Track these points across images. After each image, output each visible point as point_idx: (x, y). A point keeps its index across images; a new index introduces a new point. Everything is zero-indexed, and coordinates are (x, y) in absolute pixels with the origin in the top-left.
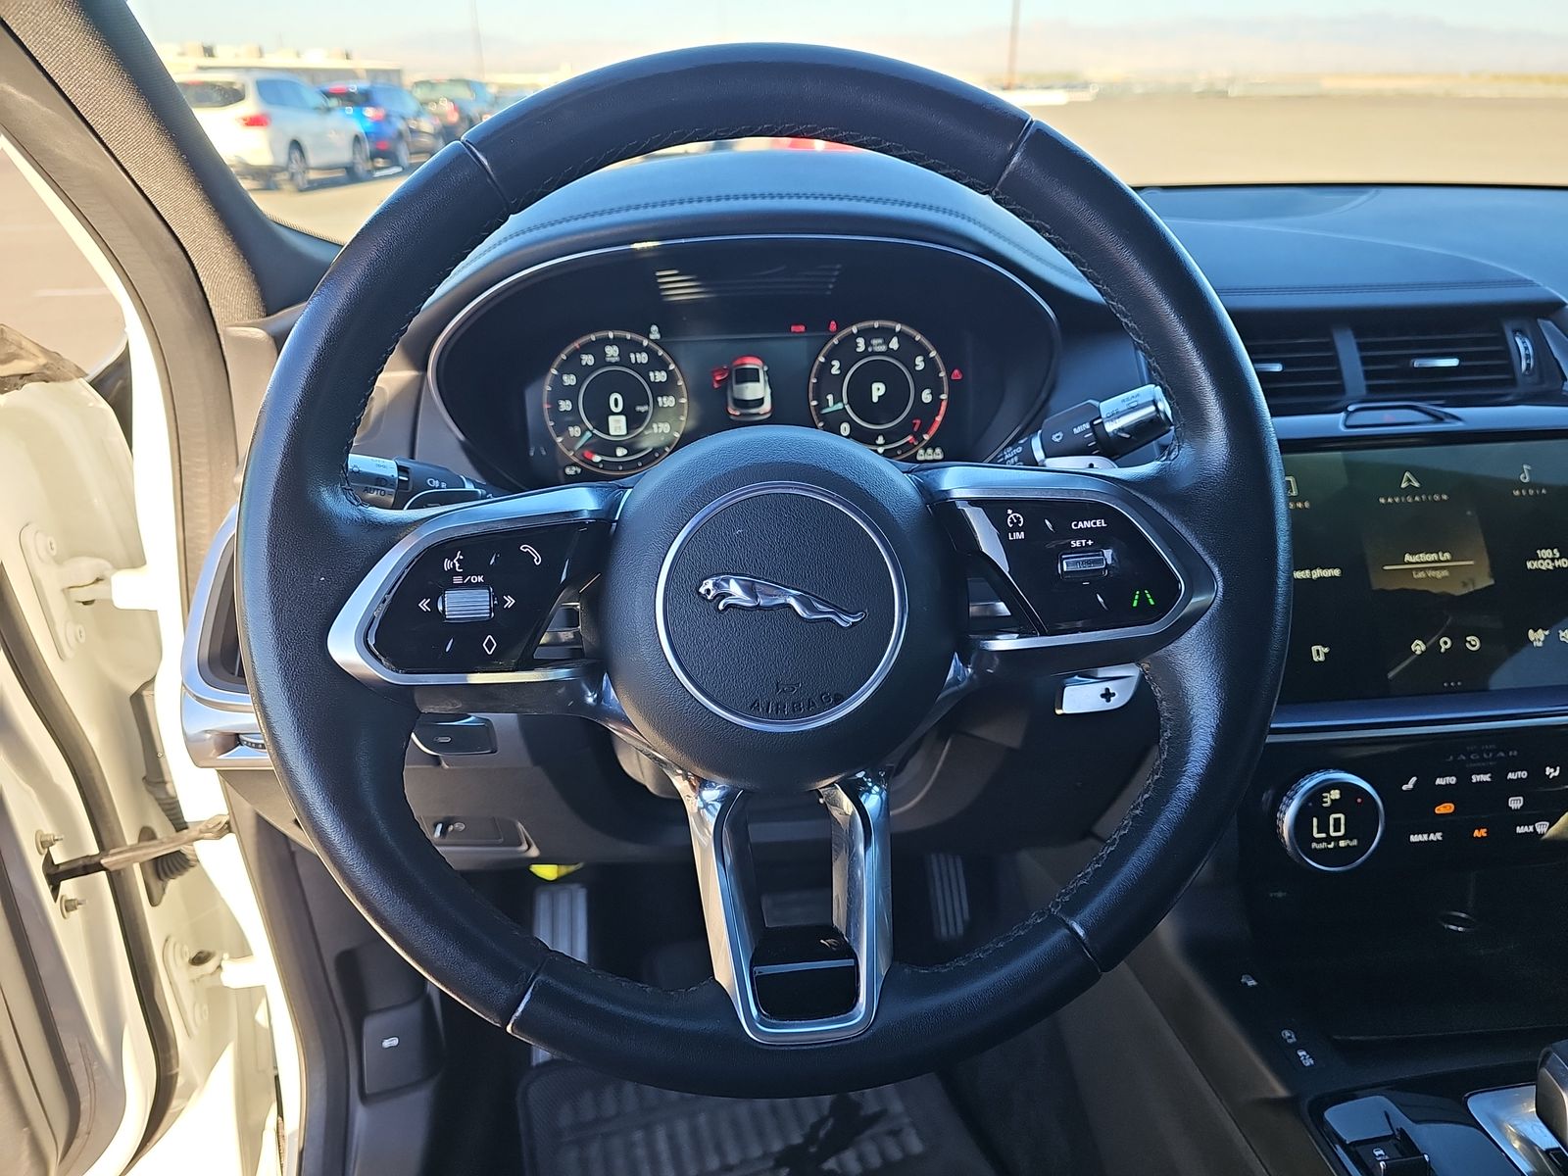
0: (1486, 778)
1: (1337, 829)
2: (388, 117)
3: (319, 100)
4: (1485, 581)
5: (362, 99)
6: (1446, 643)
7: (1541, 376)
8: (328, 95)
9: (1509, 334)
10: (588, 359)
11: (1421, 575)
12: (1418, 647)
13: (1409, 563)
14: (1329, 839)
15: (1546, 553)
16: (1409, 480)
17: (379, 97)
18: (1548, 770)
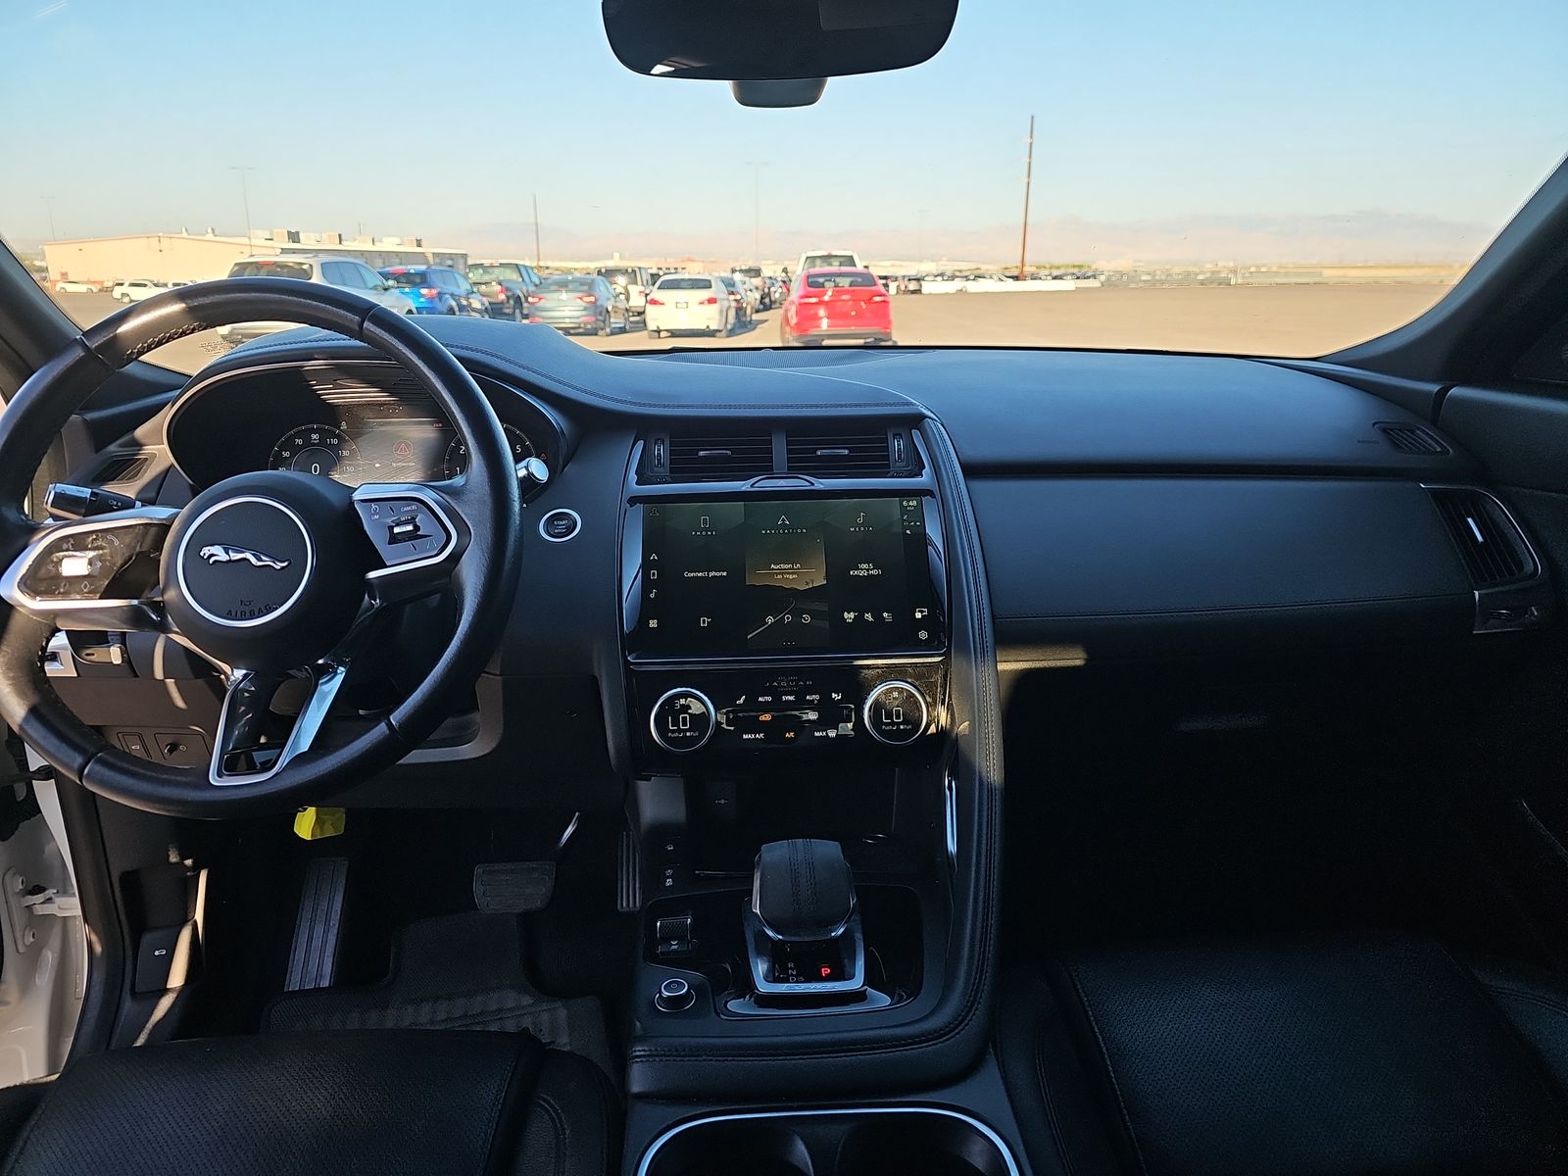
0: (791, 698)
1: (685, 724)
2: (440, 295)
3: (379, 281)
4: (820, 581)
5: (419, 280)
6: (788, 618)
7: (907, 463)
8: (386, 276)
9: (890, 437)
10: (299, 441)
11: (779, 577)
12: (770, 620)
13: (773, 569)
14: (679, 731)
15: (865, 566)
16: (783, 519)
17: (433, 278)
18: (834, 695)
